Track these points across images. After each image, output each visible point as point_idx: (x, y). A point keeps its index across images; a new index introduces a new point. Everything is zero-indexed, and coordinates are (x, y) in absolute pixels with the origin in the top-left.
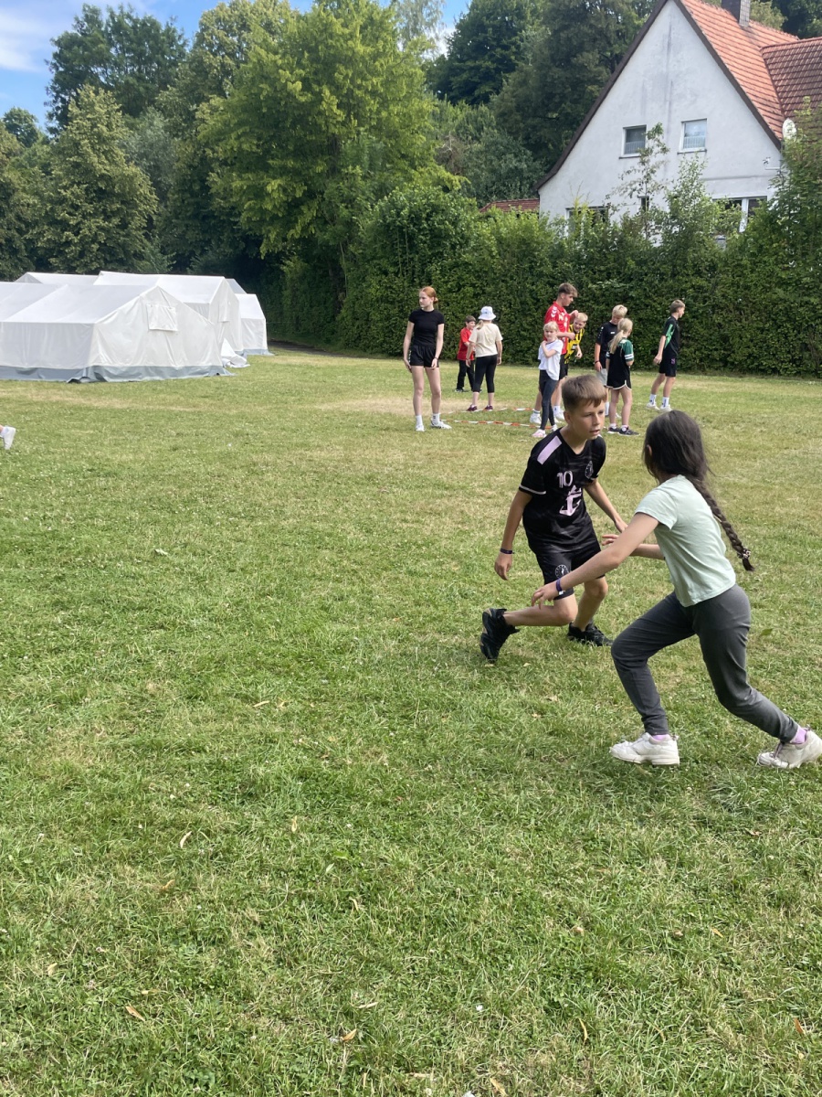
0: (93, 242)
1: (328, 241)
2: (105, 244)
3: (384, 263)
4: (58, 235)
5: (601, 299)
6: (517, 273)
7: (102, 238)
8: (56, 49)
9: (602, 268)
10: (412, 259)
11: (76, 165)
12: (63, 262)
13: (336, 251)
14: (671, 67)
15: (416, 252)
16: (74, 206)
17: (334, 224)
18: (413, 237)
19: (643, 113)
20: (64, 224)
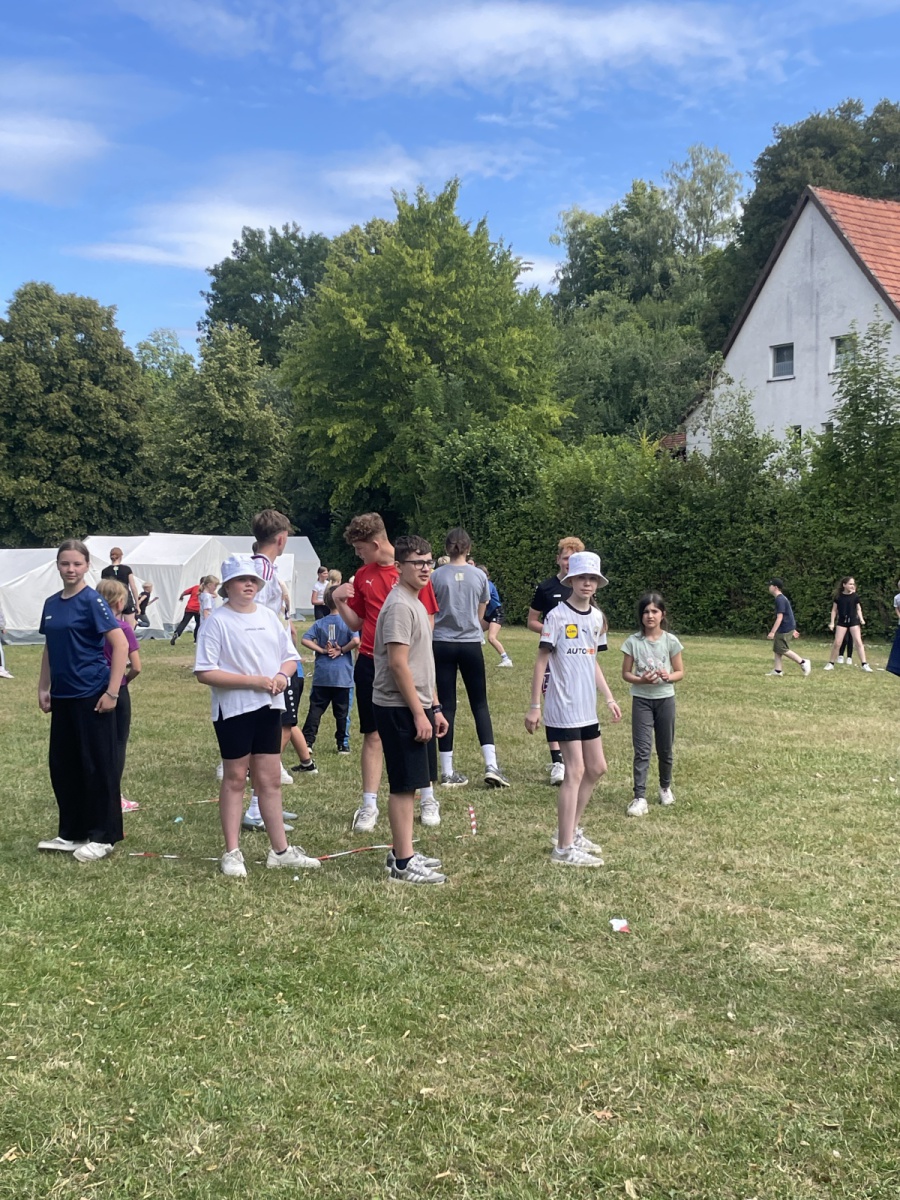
0: (213, 497)
1: (399, 491)
2: (227, 500)
3: (444, 514)
4: (174, 491)
5: (658, 552)
6: (574, 523)
7: (224, 492)
8: (213, 279)
9: (659, 515)
10: (470, 510)
11: (201, 411)
12: (180, 522)
13: (410, 502)
14: (816, 275)
15: (474, 502)
16: (195, 458)
17: (407, 472)
18: (469, 485)
19: (789, 329)
20: (182, 478)
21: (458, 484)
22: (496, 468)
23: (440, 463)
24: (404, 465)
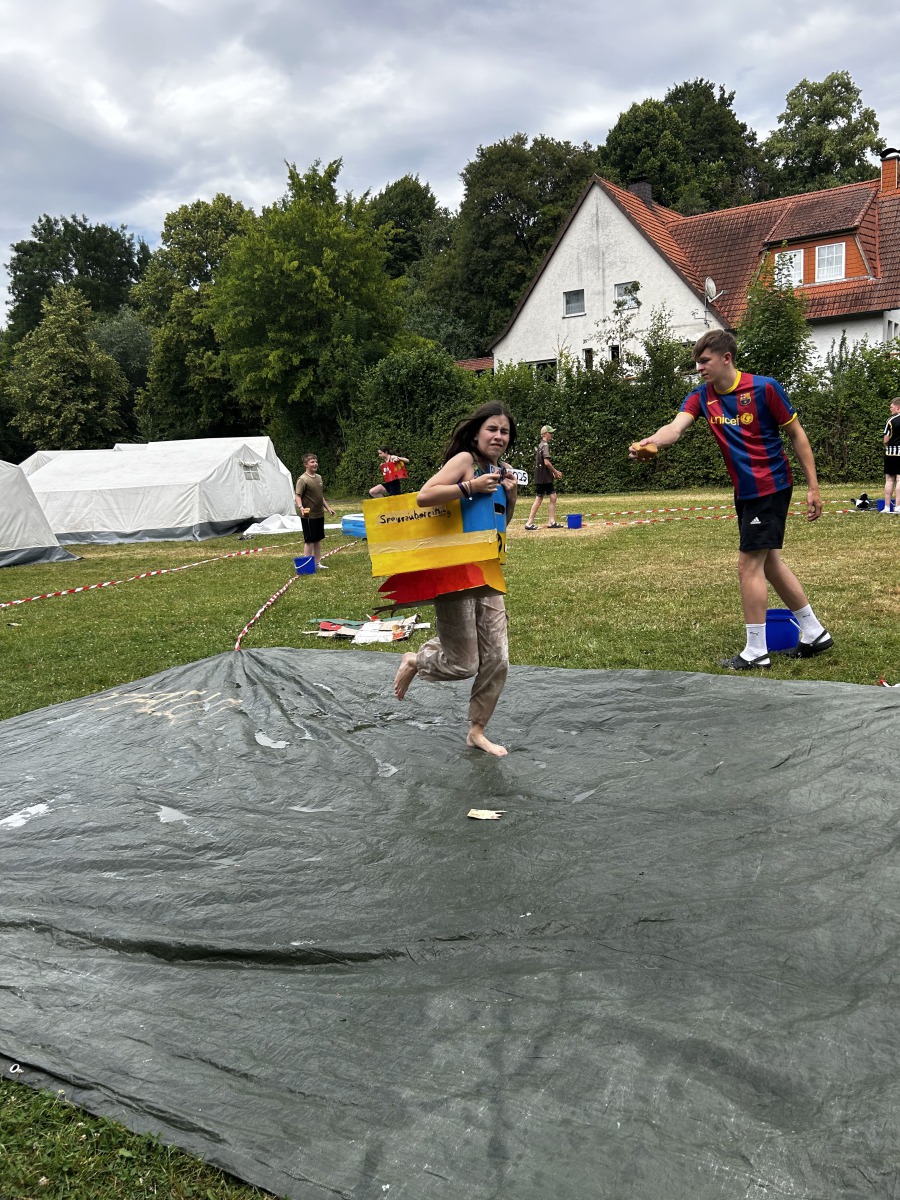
0: (74, 423)
1: (326, 403)
2: (85, 424)
4: (41, 418)
7: (82, 418)
8: (15, 254)
13: (333, 411)
14: (601, 240)
15: (416, 406)
16: (54, 393)
17: (330, 387)
18: (412, 393)
19: (580, 279)
20: (46, 409)
21: (402, 393)
22: (435, 378)
23: (384, 377)
24: (327, 382)
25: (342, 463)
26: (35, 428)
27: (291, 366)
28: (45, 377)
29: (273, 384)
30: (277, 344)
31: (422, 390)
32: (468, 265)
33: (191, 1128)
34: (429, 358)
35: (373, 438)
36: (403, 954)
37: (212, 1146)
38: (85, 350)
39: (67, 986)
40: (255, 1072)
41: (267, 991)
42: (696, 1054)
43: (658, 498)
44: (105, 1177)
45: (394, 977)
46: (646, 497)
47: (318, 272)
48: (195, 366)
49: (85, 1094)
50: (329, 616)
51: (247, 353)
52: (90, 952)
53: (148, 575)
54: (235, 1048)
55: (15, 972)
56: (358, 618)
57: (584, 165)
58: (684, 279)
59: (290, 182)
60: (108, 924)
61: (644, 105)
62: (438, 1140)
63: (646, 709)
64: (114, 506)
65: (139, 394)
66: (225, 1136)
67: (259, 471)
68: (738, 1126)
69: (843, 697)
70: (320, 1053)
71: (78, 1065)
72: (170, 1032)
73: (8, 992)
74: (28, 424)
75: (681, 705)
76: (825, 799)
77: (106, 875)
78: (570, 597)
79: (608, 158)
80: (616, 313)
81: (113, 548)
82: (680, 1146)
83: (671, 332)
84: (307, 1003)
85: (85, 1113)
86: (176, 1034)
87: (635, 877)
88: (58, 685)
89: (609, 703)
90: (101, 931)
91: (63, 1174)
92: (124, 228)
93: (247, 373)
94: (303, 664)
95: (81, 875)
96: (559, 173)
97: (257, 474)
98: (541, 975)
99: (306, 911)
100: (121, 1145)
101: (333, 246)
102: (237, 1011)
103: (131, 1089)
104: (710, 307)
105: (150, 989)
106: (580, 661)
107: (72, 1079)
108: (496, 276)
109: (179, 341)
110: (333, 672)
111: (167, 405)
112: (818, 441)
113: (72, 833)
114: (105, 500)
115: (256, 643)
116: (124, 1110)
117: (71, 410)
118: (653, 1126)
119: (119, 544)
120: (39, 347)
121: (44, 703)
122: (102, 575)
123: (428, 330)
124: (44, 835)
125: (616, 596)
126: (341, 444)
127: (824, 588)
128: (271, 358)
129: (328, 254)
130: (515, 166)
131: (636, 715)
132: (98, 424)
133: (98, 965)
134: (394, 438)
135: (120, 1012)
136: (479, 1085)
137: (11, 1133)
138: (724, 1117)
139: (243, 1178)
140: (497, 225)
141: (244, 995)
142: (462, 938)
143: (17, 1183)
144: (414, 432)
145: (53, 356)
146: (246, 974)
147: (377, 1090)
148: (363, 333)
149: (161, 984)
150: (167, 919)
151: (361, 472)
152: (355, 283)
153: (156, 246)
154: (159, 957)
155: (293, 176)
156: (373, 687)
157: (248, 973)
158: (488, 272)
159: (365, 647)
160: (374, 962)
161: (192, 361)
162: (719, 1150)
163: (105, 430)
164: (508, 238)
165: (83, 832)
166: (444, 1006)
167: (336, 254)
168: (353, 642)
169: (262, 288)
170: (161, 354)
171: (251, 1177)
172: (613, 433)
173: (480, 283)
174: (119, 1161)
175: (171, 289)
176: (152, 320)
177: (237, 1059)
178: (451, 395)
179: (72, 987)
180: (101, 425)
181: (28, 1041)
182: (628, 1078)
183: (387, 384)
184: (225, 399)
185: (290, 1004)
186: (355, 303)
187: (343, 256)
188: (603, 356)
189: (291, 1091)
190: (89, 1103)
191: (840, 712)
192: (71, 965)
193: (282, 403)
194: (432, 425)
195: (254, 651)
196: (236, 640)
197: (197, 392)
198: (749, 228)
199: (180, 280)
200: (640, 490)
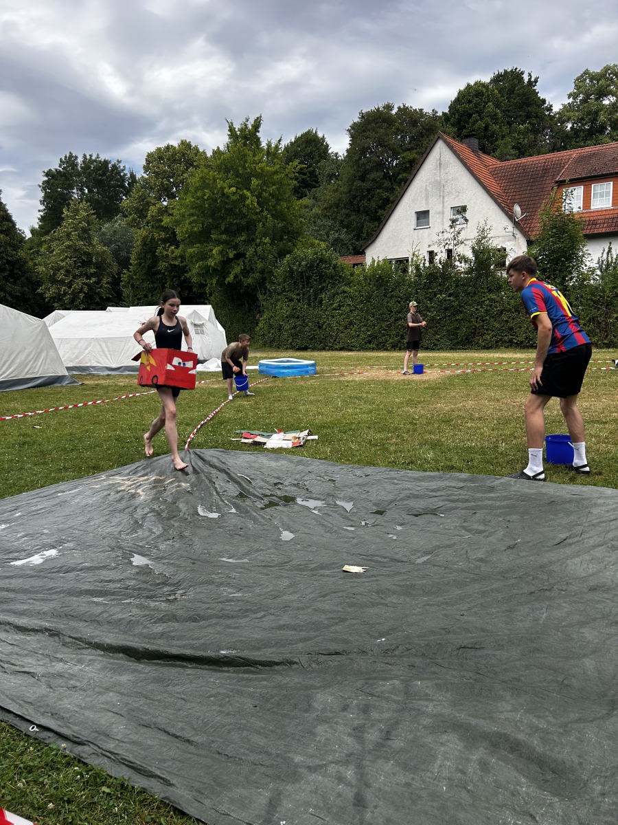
1: (250, 284)
3: (290, 295)
4: (58, 288)
7: (86, 290)
10: (309, 291)
13: (255, 289)
14: (442, 176)
15: (312, 287)
16: (67, 271)
17: (253, 273)
18: (309, 278)
19: (427, 203)
20: (62, 282)
21: (302, 278)
22: (325, 268)
23: (290, 267)
24: (252, 269)
25: (260, 325)
26: (54, 295)
27: (228, 258)
28: (62, 261)
29: (215, 270)
30: (218, 242)
31: (316, 276)
32: (350, 192)
33: (151, 775)
34: (322, 254)
35: (281, 309)
36: (296, 663)
37: (165, 788)
38: (90, 244)
39: (69, 674)
40: (195, 739)
41: (203, 684)
42: (499, 742)
43: (476, 355)
44: (93, 805)
45: (291, 679)
46: (468, 354)
47: (248, 194)
48: (163, 256)
49: (80, 748)
50: (249, 428)
51: (198, 247)
52: (84, 651)
53: (127, 396)
54: (182, 722)
55: (34, 662)
56: (269, 430)
57: (432, 125)
58: (499, 205)
59: (229, 133)
60: (97, 633)
61: (475, 84)
62: (319, 792)
63: (467, 501)
64: (106, 349)
65: (125, 274)
66: (174, 782)
67: (204, 329)
68: (528, 794)
69: (605, 497)
70: (239, 728)
71: (76, 728)
72: (138, 708)
73: (29, 676)
74: (49, 292)
75: (491, 499)
76: (592, 568)
77: (95, 600)
78: (414, 422)
79: (449, 121)
80: (451, 227)
81: (104, 377)
82: (487, 805)
83: (490, 241)
84: (231, 694)
85: (79, 761)
86: (142, 710)
87: (458, 617)
88: (66, 469)
89: (441, 496)
90: (93, 637)
91: (64, 802)
92: (119, 162)
93: (197, 261)
94: (231, 461)
95: (79, 599)
96: (415, 131)
97: (203, 331)
98: (391, 682)
99: (232, 630)
100: (103, 784)
101: (258, 176)
102: (183, 696)
103: (110, 746)
104: (517, 224)
105: (124, 678)
106: (421, 466)
107: (72, 738)
108: (369, 200)
109: (153, 239)
110: (251, 467)
111: (143, 282)
112: (590, 319)
113: (73, 570)
114: (100, 345)
115: (200, 446)
116: (106, 760)
117: (78, 283)
118: (468, 791)
119: (108, 375)
120: (59, 240)
121: (56, 481)
122: (96, 395)
123: (321, 235)
124: (55, 570)
125: (447, 422)
126: (260, 312)
127: (592, 421)
128: (214, 252)
129: (255, 182)
130: (385, 125)
131: (460, 505)
132: (96, 293)
133: (90, 660)
134: (296, 309)
135: (104, 693)
136: (349, 755)
137: (29, 772)
138: (518, 787)
139: (185, 811)
140: (371, 164)
141: (188, 686)
142: (337, 653)
143: (32, 806)
144: (309, 305)
145: (68, 247)
146: (189, 671)
147: (278, 755)
148: (277, 236)
149: (131, 675)
150: (137, 631)
151: (272, 331)
152: (272, 202)
153: (140, 174)
154: (131, 657)
155: (231, 129)
156: (278, 478)
157: (191, 671)
158: (363, 197)
159: (273, 450)
160: (277, 668)
161: (161, 252)
162: (514, 810)
163: (101, 298)
164: (378, 174)
165: (81, 570)
166: (324, 699)
167: (260, 182)
168: (265, 447)
169: (210, 205)
170: (140, 247)
171: (190, 810)
172: (446, 309)
173: (358, 204)
174: (101, 795)
175: (148, 204)
176: (135, 224)
177: (183, 729)
178: (336, 280)
179: (72, 675)
180: (98, 294)
181: (42, 710)
182: (451, 757)
183: (292, 272)
184: (182, 278)
185: (219, 693)
186: (272, 215)
187: (265, 183)
188: (441, 256)
189: (219, 753)
190: (83, 755)
191: (604, 508)
192: (72, 659)
193: (221, 283)
194: (322, 300)
195: (198, 451)
196: (186, 443)
197: (164, 274)
198: (546, 170)
199: (155, 198)
200: (465, 349)
